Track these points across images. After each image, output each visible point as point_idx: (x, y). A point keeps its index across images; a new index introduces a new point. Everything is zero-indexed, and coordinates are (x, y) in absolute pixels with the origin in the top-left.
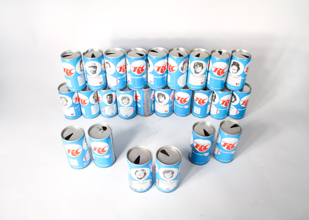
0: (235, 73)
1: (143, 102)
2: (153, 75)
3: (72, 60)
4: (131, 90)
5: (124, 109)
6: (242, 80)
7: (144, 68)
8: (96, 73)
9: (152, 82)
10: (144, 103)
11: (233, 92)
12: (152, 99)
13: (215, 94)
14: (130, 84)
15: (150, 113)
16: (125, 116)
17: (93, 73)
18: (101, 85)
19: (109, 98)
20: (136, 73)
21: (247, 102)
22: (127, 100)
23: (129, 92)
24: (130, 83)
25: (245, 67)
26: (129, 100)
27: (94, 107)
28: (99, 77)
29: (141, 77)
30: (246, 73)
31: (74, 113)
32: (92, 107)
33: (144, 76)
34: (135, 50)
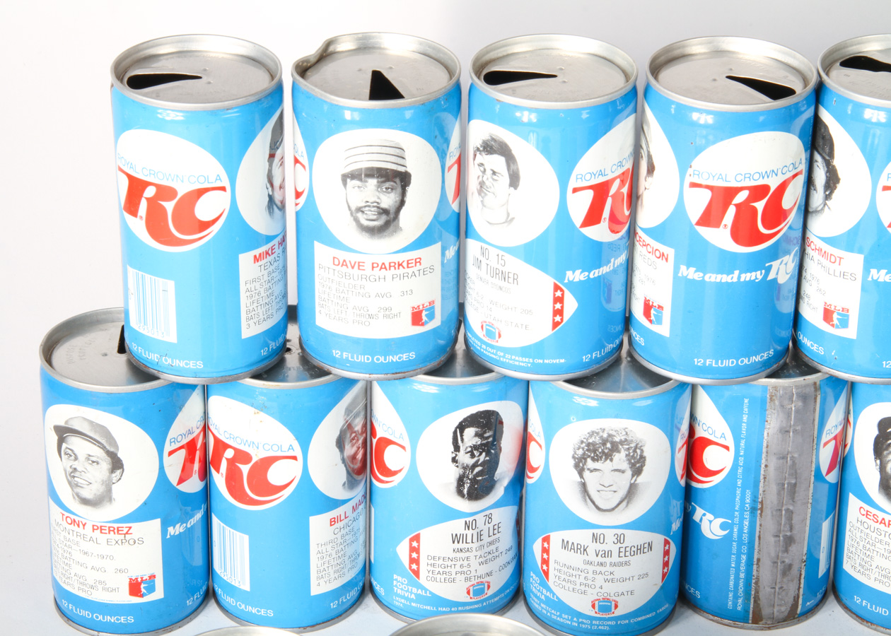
1: (748, 494)
2: (854, 262)
3: (213, 113)
4: (658, 380)
5: (593, 547)
7: (790, 200)
8: (398, 229)
9: (844, 323)
10: (754, 500)
12: (824, 469)
14: (663, 329)
15: (796, 599)
16: (592, 613)
17: (373, 231)
18: (419, 330)
19: (475, 447)
20: (720, 237)
22: (625, 466)
23: (645, 396)
24: (659, 321)
26: (637, 471)
27: (333, 522)
28: (418, 261)
29: (757, 275)
31: (153, 577)
32: (319, 526)
33: (783, 270)
34: (719, 53)
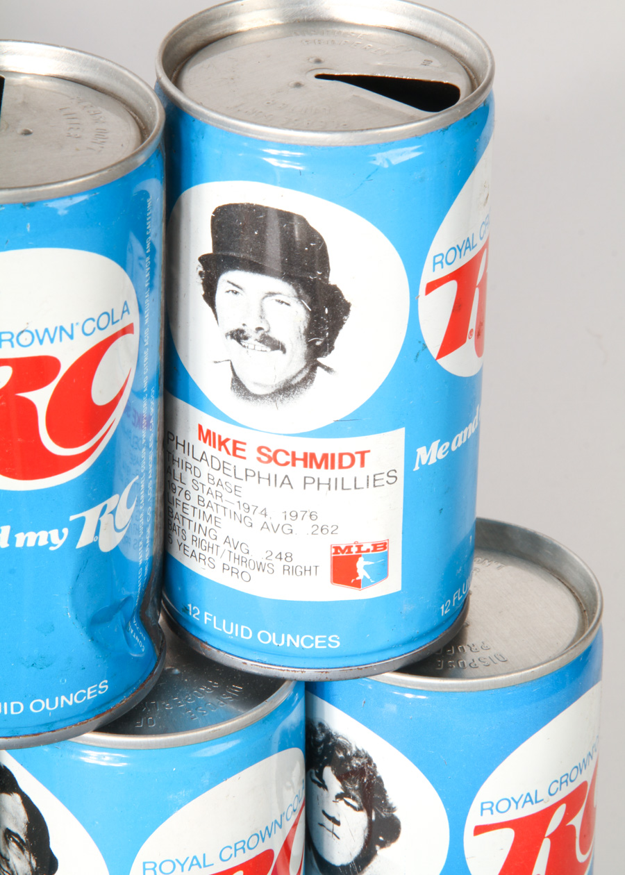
0: (287, 389)
6: (415, 481)
11: (309, 709)
13: (27, 802)
21: (576, 822)
25: (413, 268)
30: (459, 363)
